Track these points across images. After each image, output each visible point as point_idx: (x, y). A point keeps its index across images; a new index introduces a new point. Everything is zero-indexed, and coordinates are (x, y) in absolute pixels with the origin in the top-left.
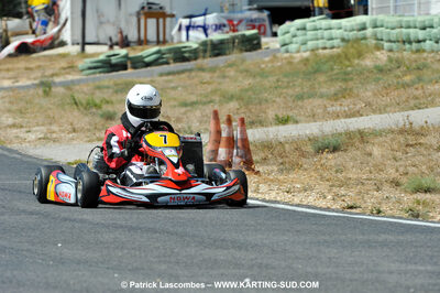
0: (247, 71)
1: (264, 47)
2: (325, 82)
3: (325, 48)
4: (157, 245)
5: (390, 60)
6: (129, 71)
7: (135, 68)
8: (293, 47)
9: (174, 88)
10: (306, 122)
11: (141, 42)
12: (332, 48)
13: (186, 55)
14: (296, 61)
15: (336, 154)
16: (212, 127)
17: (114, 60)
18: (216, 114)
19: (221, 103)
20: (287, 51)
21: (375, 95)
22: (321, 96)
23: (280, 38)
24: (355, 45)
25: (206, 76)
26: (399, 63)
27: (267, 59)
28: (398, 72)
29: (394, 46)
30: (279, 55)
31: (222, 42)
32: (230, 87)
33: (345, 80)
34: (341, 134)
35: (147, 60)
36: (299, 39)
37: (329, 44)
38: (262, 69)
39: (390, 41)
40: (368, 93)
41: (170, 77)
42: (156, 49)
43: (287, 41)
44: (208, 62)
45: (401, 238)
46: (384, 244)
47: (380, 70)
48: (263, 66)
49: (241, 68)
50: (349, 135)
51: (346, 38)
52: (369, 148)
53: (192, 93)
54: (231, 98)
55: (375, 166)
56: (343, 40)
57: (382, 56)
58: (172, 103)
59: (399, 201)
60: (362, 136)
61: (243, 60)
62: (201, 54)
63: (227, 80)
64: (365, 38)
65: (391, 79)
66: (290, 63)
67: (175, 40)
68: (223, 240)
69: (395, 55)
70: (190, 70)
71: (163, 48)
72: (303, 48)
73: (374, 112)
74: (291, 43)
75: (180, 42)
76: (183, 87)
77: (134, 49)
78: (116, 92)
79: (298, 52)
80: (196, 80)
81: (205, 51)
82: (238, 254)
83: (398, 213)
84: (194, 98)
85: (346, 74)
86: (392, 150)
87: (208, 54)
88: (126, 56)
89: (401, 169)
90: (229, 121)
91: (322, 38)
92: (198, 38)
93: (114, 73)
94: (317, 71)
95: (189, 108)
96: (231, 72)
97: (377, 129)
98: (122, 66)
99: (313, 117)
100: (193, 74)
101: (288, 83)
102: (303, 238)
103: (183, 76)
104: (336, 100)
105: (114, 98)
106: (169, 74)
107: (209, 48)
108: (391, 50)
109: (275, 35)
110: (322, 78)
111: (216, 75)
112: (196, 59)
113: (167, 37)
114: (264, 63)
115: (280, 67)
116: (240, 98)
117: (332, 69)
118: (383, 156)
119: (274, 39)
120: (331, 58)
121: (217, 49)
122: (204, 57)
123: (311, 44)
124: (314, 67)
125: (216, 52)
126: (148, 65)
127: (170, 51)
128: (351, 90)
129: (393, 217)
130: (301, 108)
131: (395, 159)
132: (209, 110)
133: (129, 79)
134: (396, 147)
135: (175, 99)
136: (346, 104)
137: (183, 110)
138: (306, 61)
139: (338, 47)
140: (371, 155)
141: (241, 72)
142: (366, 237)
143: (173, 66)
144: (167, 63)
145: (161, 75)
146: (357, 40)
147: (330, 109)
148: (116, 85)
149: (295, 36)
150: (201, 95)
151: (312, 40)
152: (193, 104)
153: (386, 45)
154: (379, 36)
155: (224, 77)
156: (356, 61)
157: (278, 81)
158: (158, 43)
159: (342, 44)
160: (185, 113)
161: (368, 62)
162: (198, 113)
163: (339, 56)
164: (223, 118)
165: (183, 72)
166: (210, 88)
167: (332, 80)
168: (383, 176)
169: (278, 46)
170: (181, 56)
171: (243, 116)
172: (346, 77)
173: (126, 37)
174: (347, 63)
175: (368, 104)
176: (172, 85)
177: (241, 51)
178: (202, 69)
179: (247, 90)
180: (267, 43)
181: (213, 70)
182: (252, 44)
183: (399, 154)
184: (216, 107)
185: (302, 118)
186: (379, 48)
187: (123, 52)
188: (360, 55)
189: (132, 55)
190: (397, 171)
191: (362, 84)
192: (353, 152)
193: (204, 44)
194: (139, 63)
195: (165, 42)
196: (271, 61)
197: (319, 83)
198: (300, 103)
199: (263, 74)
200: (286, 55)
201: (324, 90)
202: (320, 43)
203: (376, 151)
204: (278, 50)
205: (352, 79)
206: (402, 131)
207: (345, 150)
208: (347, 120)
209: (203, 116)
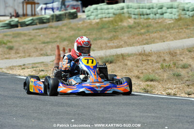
0: (71, 28)
1: (79, 17)
2: (106, 33)
3: (106, 18)
4: (33, 105)
5: (135, 23)
6: (19, 28)
7: (21, 26)
8: (92, 17)
9: (39, 36)
10: (98, 50)
11: (25, 15)
12: (109, 17)
13: (45, 21)
14: (93, 23)
15: (111, 65)
16: (56, 53)
17: (12, 23)
18: (58, 47)
19: (60, 42)
20: (89, 19)
21: (128, 38)
22: (105, 39)
23: (86, 13)
24: (119, 17)
25: (53, 30)
26: (139, 24)
27: (80, 23)
28: (138, 28)
29: (136, 16)
30: (86, 21)
31: (60, 15)
32: (64, 35)
33: (115, 32)
34: (113, 56)
35: (27, 23)
36: (95, 14)
37: (108, 16)
38: (79, 27)
39: (134, 14)
40: (125, 37)
41: (38, 31)
42: (31, 18)
43: (89, 15)
44: (54, 24)
45: (140, 101)
46: (133, 104)
47: (130, 27)
48: (79, 26)
49: (69, 26)
50: (117, 56)
51: (115, 13)
52: (126, 62)
53: (47, 38)
54: (65, 40)
55: (129, 70)
56: (114, 14)
57: (131, 21)
58: (39, 42)
59: (139, 85)
60: (123, 57)
61: (70, 23)
62: (51, 20)
63: (63, 32)
64: (123, 13)
65: (135, 31)
66: (91, 24)
67: (40, 14)
68: (62, 103)
69: (137, 21)
70: (47, 28)
71: (35, 18)
72: (96, 17)
73: (128, 46)
74: (91, 15)
75: (42, 15)
76: (44, 35)
77: (21, 18)
78: (13, 37)
79: (94, 19)
80: (49, 32)
81: (53, 19)
82: (69, 109)
83: (139, 91)
84: (48, 40)
85: (115, 29)
86: (137, 63)
87: (54, 20)
88: (18, 22)
89: (140, 71)
90: (64, 50)
91: (105, 13)
92: (49, 13)
93: (13, 29)
94: (102, 28)
95: (46, 44)
96: (65, 29)
97: (130, 53)
98: (16, 26)
99: (101, 48)
100: (48, 29)
101: (90, 33)
102: (97, 102)
103: (44, 30)
104: (111, 40)
105: (12, 40)
106: (37, 29)
107: (55, 18)
108: (135, 19)
109: (84, 12)
110: (105, 31)
111: (58, 29)
112: (49, 22)
113: (36, 13)
114: (79, 24)
115: (86, 26)
116: (69, 40)
117: (109, 27)
118: (132, 65)
119: (84, 13)
120: (109, 22)
121: (58, 18)
122: (52, 22)
123: (100, 16)
124: (101, 26)
125: (58, 19)
126: (28, 25)
127: (37, 19)
128: (118, 36)
129: (137, 92)
130: (96, 44)
131: (137, 66)
132: (55, 45)
133: (19, 32)
134: (138, 61)
135: (40, 41)
136: (116, 43)
137: (43, 45)
138: (97, 24)
139: (112, 17)
140: (126, 65)
141: (69, 28)
142: (125, 101)
143: (39, 26)
144: (36, 24)
145: (34, 30)
146: (120, 14)
147: (108, 45)
148: (13, 34)
149: (92, 12)
150: (51, 38)
151: (100, 14)
152: (48, 43)
153: (133, 16)
154: (130, 12)
155: (61, 30)
156: (120, 23)
157: (85, 32)
158: (32, 15)
159: (113, 16)
160: (44, 47)
161: (125, 24)
162: (50, 47)
163: (112, 21)
164: (61, 49)
165: (43, 28)
166: (55, 35)
167: (109, 32)
168: (132, 74)
169: (85, 17)
170: (42, 21)
171: (70, 48)
172: (115, 30)
173: (18, 13)
174: (116, 24)
175: (125, 42)
176: (38, 34)
177: (69, 19)
178: (51, 27)
179: (72, 37)
180: (80, 16)
181: (56, 27)
182: (74, 16)
183: (139, 64)
184: (58, 44)
185: (96, 49)
186: (130, 17)
187: (16, 19)
188: (121, 21)
189: (20, 21)
190: (138, 72)
191: (123, 33)
192: (119, 64)
193: (52, 16)
194: (23, 25)
195: (35, 15)
196: (82, 24)
197: (104, 33)
198: (95, 42)
199: (79, 29)
200: (89, 21)
201: (105, 36)
202: (104, 15)
203: (129, 63)
204: (85, 19)
205: (118, 31)
206: (140, 54)
207: (115, 63)
208: (116, 50)
209: (52, 48)
